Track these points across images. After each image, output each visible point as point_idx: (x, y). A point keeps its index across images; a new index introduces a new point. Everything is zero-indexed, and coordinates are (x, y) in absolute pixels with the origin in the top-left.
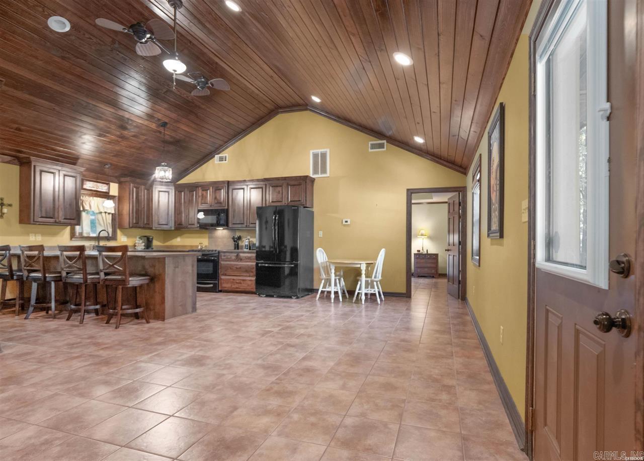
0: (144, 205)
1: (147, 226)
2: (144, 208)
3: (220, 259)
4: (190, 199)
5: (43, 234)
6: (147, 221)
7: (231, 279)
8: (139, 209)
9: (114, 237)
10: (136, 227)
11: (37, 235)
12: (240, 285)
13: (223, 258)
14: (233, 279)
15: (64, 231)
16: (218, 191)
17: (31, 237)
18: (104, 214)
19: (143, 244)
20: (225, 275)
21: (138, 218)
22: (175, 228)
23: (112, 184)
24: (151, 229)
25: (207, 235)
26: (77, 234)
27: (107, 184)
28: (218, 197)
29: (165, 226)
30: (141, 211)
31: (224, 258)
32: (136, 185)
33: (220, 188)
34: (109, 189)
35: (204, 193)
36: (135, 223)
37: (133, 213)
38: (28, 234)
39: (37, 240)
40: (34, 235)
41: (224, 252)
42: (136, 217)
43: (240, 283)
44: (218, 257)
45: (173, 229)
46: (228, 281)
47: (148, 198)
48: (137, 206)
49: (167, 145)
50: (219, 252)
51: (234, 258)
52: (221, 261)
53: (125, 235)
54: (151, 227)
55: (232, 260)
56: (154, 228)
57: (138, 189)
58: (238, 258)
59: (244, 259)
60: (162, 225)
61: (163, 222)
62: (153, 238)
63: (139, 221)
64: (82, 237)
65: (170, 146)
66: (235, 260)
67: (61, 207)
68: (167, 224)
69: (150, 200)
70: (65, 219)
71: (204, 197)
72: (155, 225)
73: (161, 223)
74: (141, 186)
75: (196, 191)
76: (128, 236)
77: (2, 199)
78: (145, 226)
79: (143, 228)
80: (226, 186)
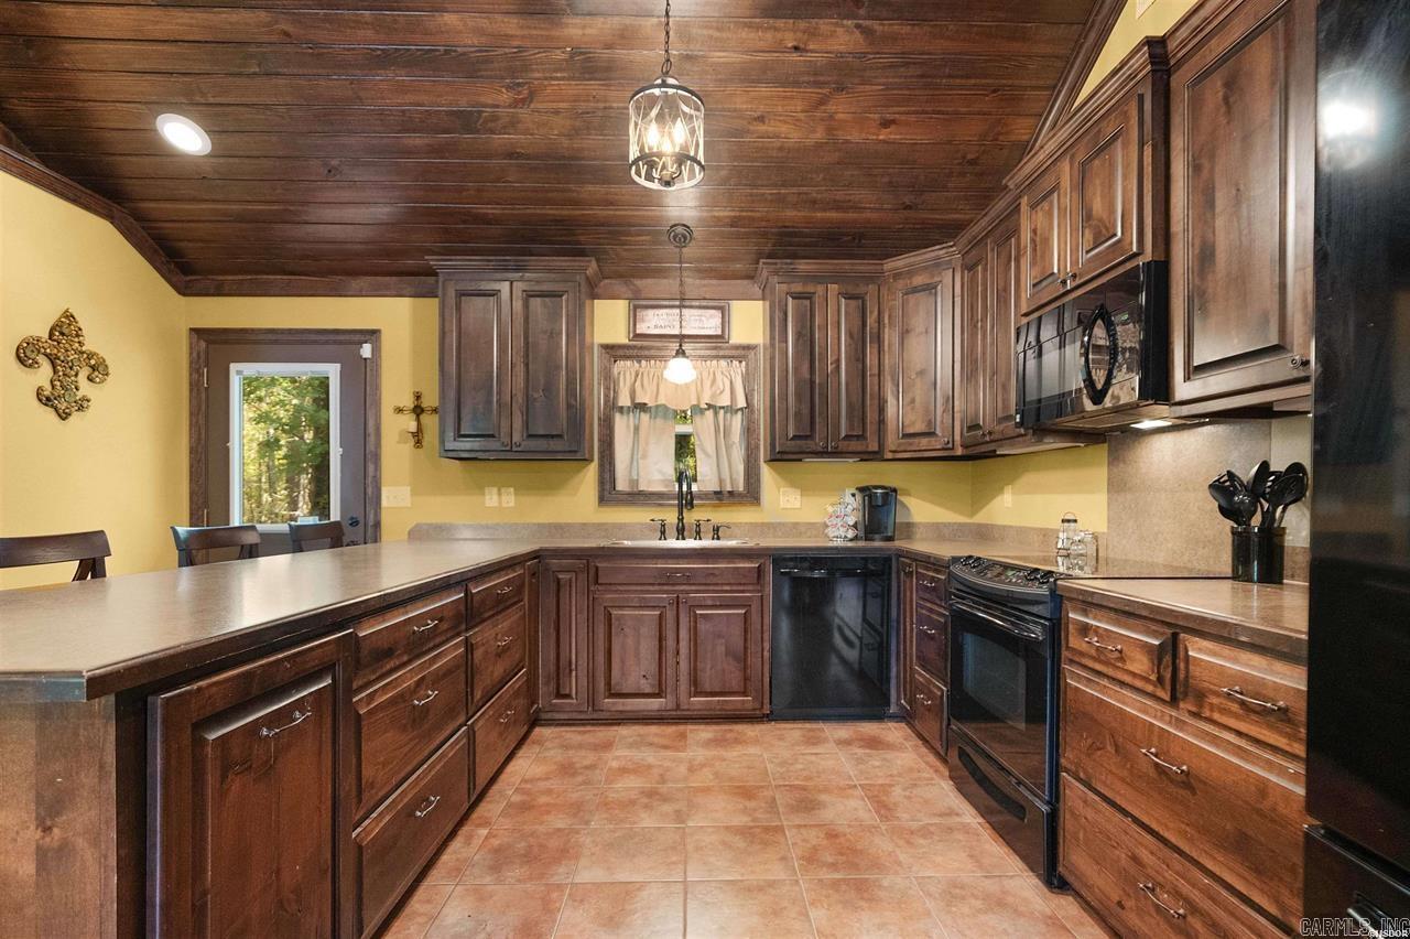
0: (838, 361)
1: (856, 445)
2: (838, 368)
3: (1065, 653)
5: (521, 489)
6: (851, 426)
7: (1118, 843)
8: (812, 382)
9: (750, 494)
10: (801, 452)
11: (503, 490)
13: (1075, 642)
15: (581, 475)
16: (1097, 163)
17: (487, 498)
18: (710, 413)
19: (851, 520)
20: (1091, 788)
21: (808, 418)
22: (964, 446)
23: (735, 304)
24: (877, 456)
25: (1101, 473)
26: (621, 485)
27: (720, 308)
28: (1097, 206)
29: (924, 442)
30: (822, 386)
32: (798, 288)
34: (725, 322)
35: (1041, 218)
36: (795, 437)
37: (783, 396)
38: (480, 489)
39: (504, 505)
40: (495, 490)
41: (1090, 602)
42: (797, 414)
44: (1056, 627)
45: (959, 452)
46: (1099, 847)
47: (855, 330)
48: (806, 367)
49: (802, 24)
50: (1058, 598)
51: (1140, 664)
52: (1072, 662)
53: (793, 484)
54: (874, 447)
55: (1127, 679)
56: (890, 456)
57: (807, 302)
58: (1168, 675)
59: (1223, 711)
60: (916, 440)
61: (919, 427)
62: (891, 493)
63: (864, 430)
64: (637, 498)
65: (824, 25)
66: (1150, 688)
67: (520, 398)
68: (931, 434)
69: (865, 338)
70: (530, 436)
71: (1041, 245)
72: (892, 441)
73: (912, 431)
74: (820, 289)
75: (1016, 231)
76: (805, 490)
77: (418, 397)
78: (843, 446)
79: (837, 454)
80: (1141, 98)
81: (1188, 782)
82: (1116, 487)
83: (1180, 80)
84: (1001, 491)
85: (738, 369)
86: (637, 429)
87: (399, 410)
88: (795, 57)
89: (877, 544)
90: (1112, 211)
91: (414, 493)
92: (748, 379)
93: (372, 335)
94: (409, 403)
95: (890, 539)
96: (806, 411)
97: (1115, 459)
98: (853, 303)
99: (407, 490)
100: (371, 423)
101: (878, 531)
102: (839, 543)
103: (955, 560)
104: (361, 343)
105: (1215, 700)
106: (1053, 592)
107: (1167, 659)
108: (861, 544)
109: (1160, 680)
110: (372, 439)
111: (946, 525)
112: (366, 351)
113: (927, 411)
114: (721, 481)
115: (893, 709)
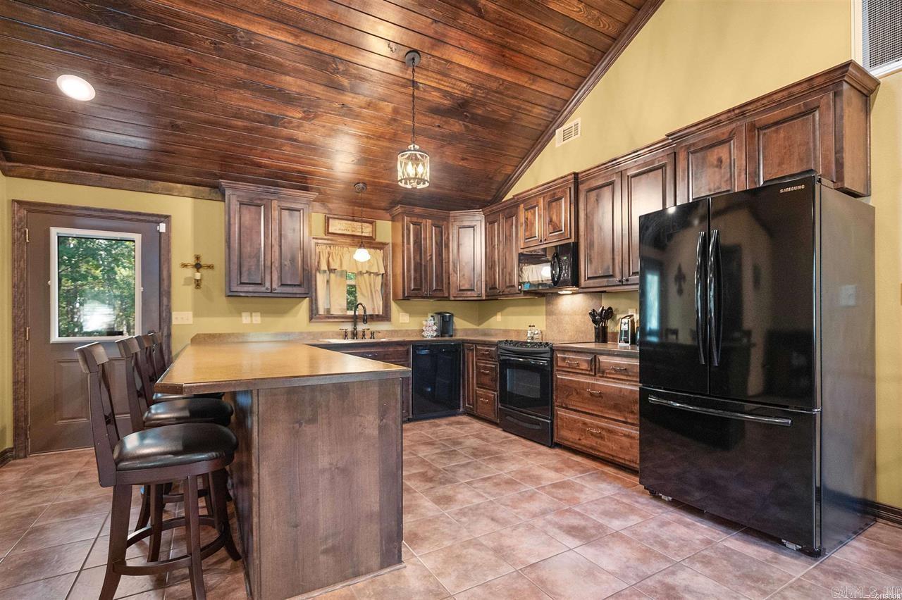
0: (431, 255)
1: (439, 294)
2: (431, 259)
3: (555, 368)
4: (508, 234)
5: (264, 313)
6: (437, 285)
7: (579, 421)
8: (421, 264)
9: (385, 317)
10: (416, 297)
11: (253, 314)
12: (599, 441)
13: (560, 364)
14: (585, 424)
15: (299, 306)
16: (554, 204)
17: (244, 318)
18: (366, 276)
19: (435, 328)
20: (567, 408)
21: (419, 281)
22: (486, 296)
23: (379, 222)
24: (447, 299)
25: (544, 308)
26: (321, 312)
27: (371, 223)
28: (554, 218)
29: (469, 293)
30: (425, 266)
31: (564, 364)
32: (415, 219)
33: (559, 195)
34: (374, 231)
35: (529, 215)
36: (414, 290)
37: (409, 271)
38: (239, 313)
39: (254, 322)
40: (249, 314)
41: (565, 350)
42: (415, 278)
43: (602, 438)
44: (552, 361)
45: (484, 298)
46: (571, 425)
47: (438, 241)
48: (418, 257)
49: (444, 119)
50: (552, 350)
51: (584, 366)
52: (558, 370)
53: (406, 311)
54: (447, 295)
55: (580, 371)
56: (453, 299)
57: (419, 227)
58: (593, 367)
59: (610, 373)
60: (465, 292)
61: (467, 287)
62: (452, 315)
63: (421, 286)
64: (329, 316)
65: (452, 121)
66: (588, 373)
67: (277, 264)
68: (473, 290)
69: (442, 245)
70: (282, 285)
71: (529, 225)
72: (453, 292)
73: (463, 288)
74: (424, 221)
75: (516, 214)
76: (411, 313)
77: (198, 258)
78: (434, 294)
79: (431, 297)
80: (570, 188)
81: (600, 395)
82: (549, 313)
83: (583, 188)
84: (495, 314)
85: (380, 253)
86: (328, 282)
87: (185, 266)
88: (437, 129)
89: (447, 338)
90: (560, 221)
91: (196, 315)
92: (385, 259)
93: (166, 218)
94: (192, 261)
95: (451, 336)
96: (418, 277)
97: (548, 303)
98: (438, 229)
99: (190, 314)
100: (165, 273)
101: (447, 333)
102: (429, 338)
103: (500, 342)
104: (158, 223)
105: (608, 371)
106: (551, 349)
107: (593, 363)
108: (440, 339)
109: (591, 369)
110: (165, 283)
111: (469, 329)
112: (162, 228)
113: (470, 280)
114: (374, 309)
115: (461, 410)
